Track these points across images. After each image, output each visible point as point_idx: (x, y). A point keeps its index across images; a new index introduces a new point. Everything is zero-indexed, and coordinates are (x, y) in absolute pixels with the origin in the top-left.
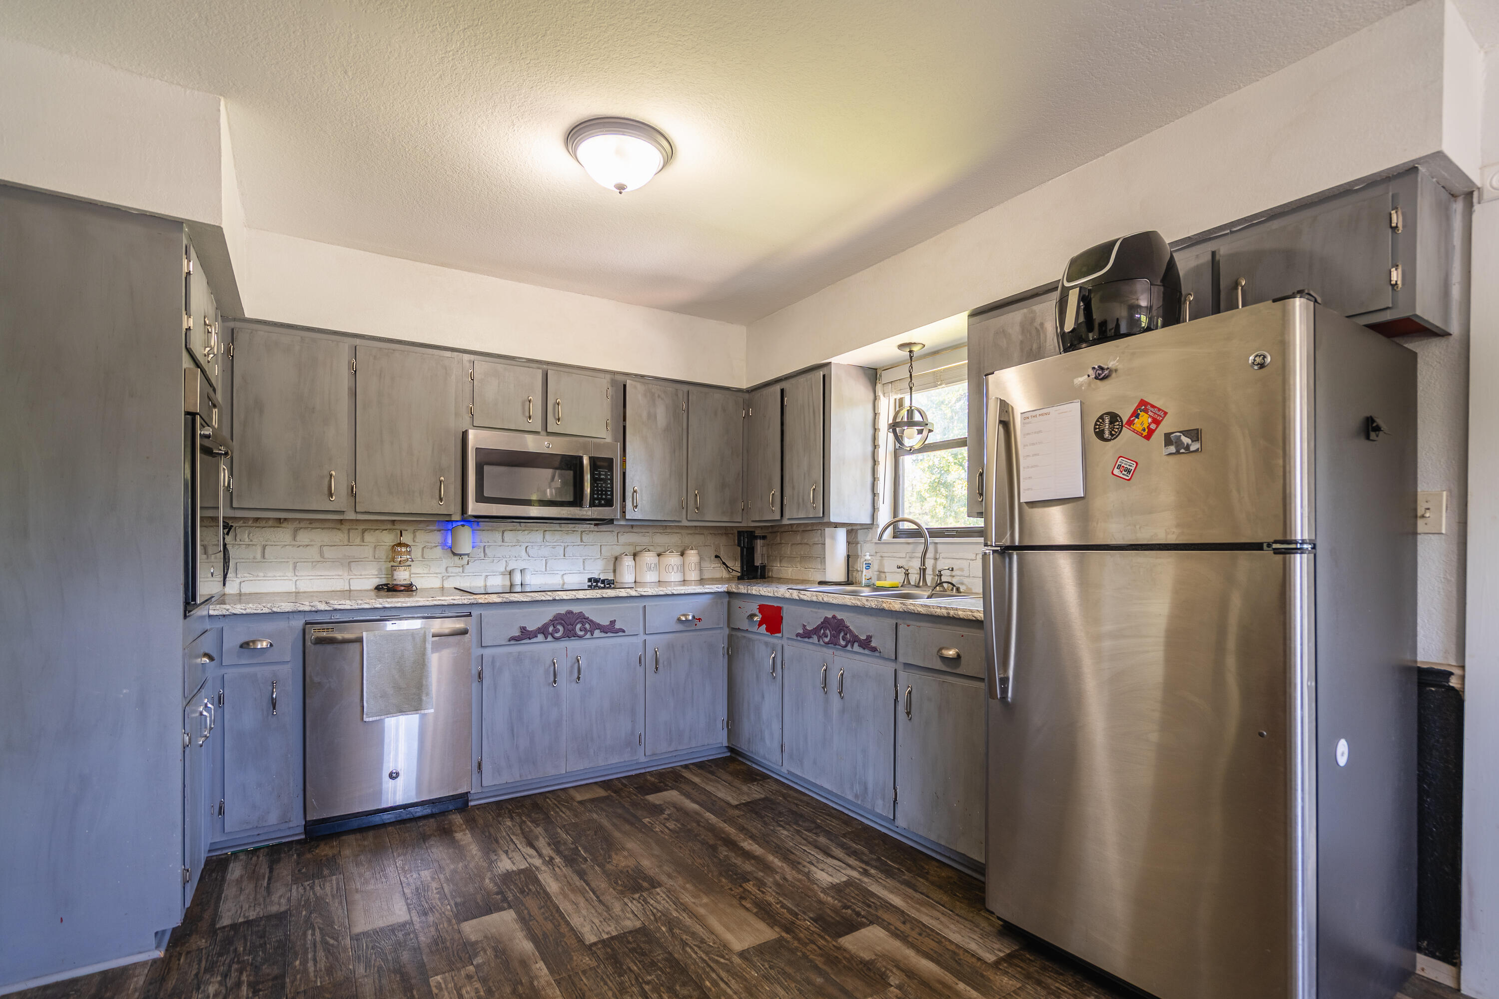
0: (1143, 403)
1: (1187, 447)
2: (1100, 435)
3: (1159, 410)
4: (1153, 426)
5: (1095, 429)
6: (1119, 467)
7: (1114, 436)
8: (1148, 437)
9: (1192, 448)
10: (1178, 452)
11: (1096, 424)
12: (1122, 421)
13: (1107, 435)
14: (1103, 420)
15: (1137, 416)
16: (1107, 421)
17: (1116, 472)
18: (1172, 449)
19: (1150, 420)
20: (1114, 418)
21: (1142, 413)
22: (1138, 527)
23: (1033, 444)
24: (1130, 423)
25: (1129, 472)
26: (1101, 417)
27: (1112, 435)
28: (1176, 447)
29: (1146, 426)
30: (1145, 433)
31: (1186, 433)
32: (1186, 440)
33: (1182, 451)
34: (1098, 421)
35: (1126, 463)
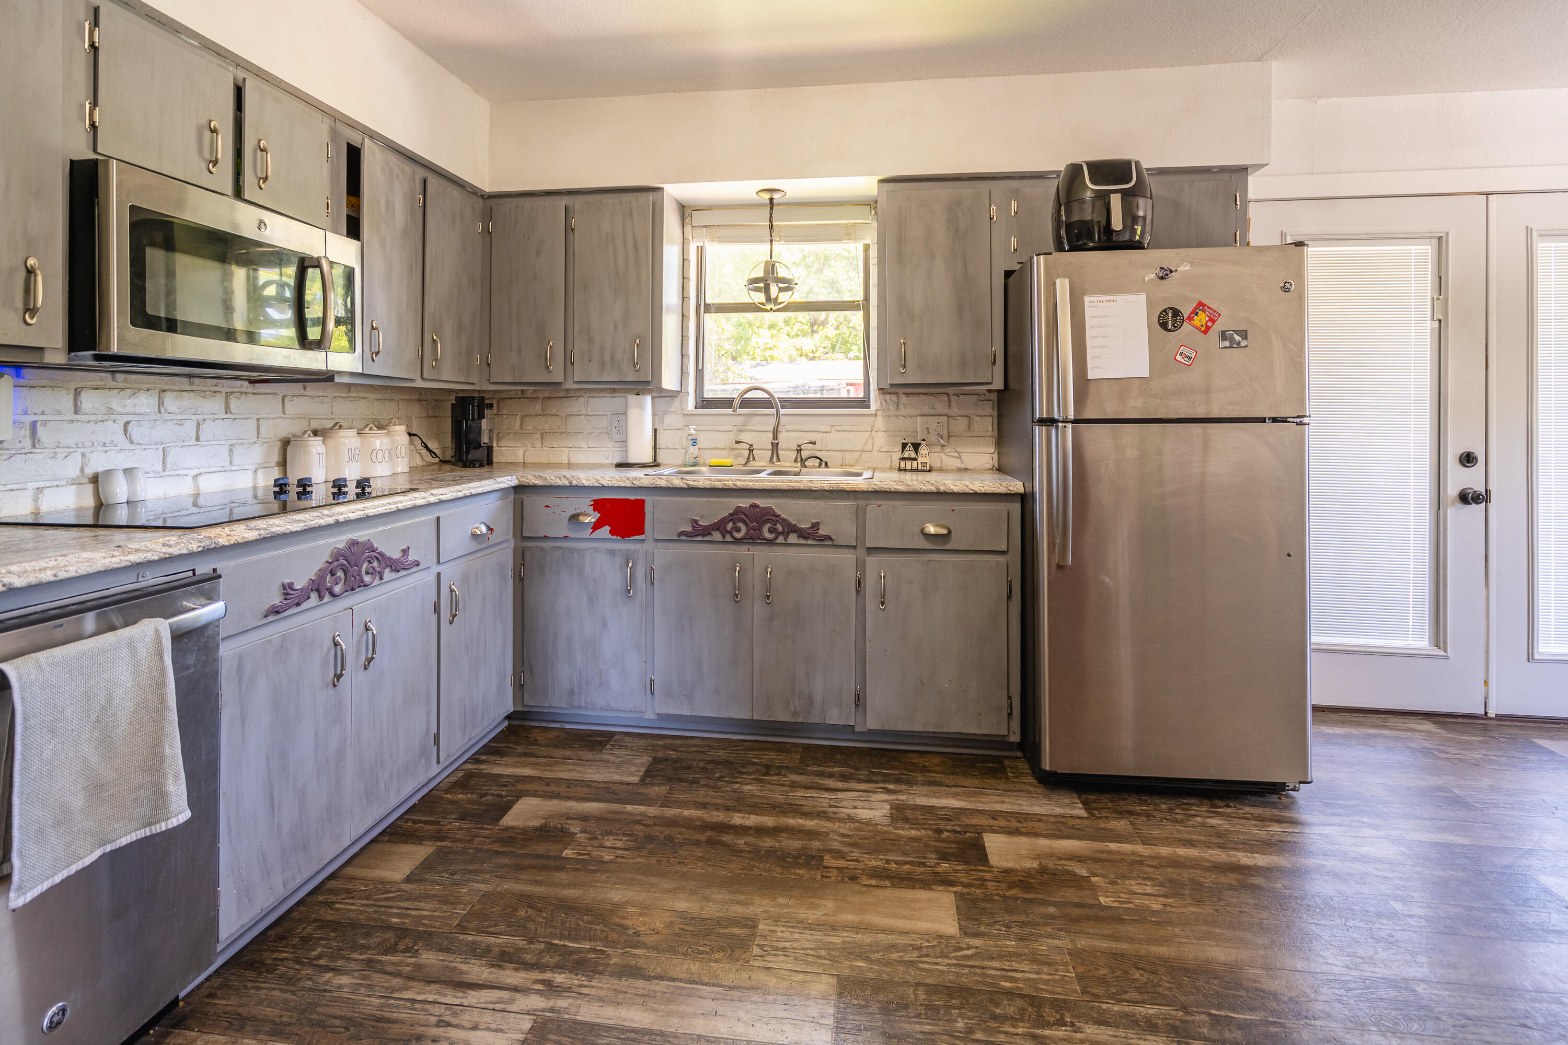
0: (1200, 304)
1: (1239, 344)
2: (1164, 325)
3: (1215, 311)
4: (1210, 324)
5: (1159, 320)
6: (1181, 354)
7: (1176, 328)
8: (1205, 332)
9: (1242, 345)
10: (1231, 347)
11: (1160, 316)
12: (1183, 316)
13: (1170, 326)
14: (1167, 313)
15: (1197, 314)
16: (1170, 314)
17: (1179, 358)
18: (1227, 344)
19: (1207, 319)
20: (1176, 313)
21: (1200, 312)
22: (1197, 404)
23: (1101, 327)
24: (1190, 318)
25: (1190, 359)
26: (1165, 310)
27: (1175, 327)
28: (1230, 342)
29: (1204, 323)
30: (1203, 329)
31: (1238, 332)
32: (1237, 338)
33: (1235, 346)
34: (1161, 313)
35: (1186, 351)
